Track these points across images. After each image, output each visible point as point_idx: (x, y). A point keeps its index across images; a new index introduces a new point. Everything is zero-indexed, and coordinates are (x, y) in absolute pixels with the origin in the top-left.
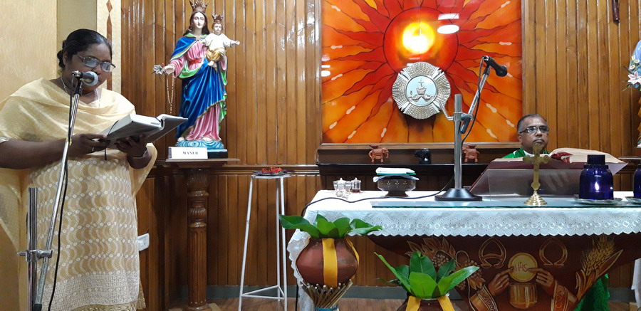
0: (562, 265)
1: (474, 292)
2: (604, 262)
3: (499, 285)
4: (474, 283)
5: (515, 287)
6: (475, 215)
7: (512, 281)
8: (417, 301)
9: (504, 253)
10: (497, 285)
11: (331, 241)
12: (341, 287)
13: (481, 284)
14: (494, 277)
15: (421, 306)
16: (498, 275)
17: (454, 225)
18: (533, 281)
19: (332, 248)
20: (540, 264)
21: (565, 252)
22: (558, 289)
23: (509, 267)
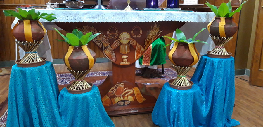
0: (140, 37)
1: (105, 48)
2: (155, 35)
3: (116, 45)
4: (105, 45)
5: (122, 46)
7: (121, 43)
9: (117, 32)
10: (115, 45)
11: (28, 21)
12: (36, 42)
13: (108, 45)
14: (114, 42)
15: (74, 49)
16: (115, 42)
17: (93, 18)
18: (129, 43)
19: (29, 24)
21: (141, 31)
22: (138, 46)
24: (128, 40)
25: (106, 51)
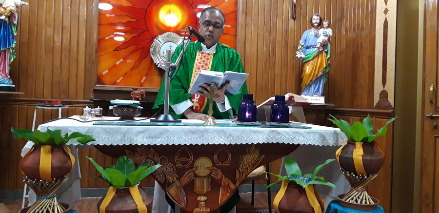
0: (228, 164)
1: (170, 184)
2: (253, 163)
3: (187, 179)
4: (170, 178)
5: (198, 180)
6: (167, 131)
7: (196, 176)
8: (114, 190)
9: (191, 158)
10: (186, 179)
11: (49, 147)
12: (56, 181)
13: (175, 179)
14: (184, 174)
15: (116, 193)
16: (187, 172)
17: (152, 138)
18: (209, 175)
19: (48, 152)
20: (214, 164)
21: (230, 156)
22: (225, 181)
23: (194, 166)
24: (208, 169)
25: (171, 189)
